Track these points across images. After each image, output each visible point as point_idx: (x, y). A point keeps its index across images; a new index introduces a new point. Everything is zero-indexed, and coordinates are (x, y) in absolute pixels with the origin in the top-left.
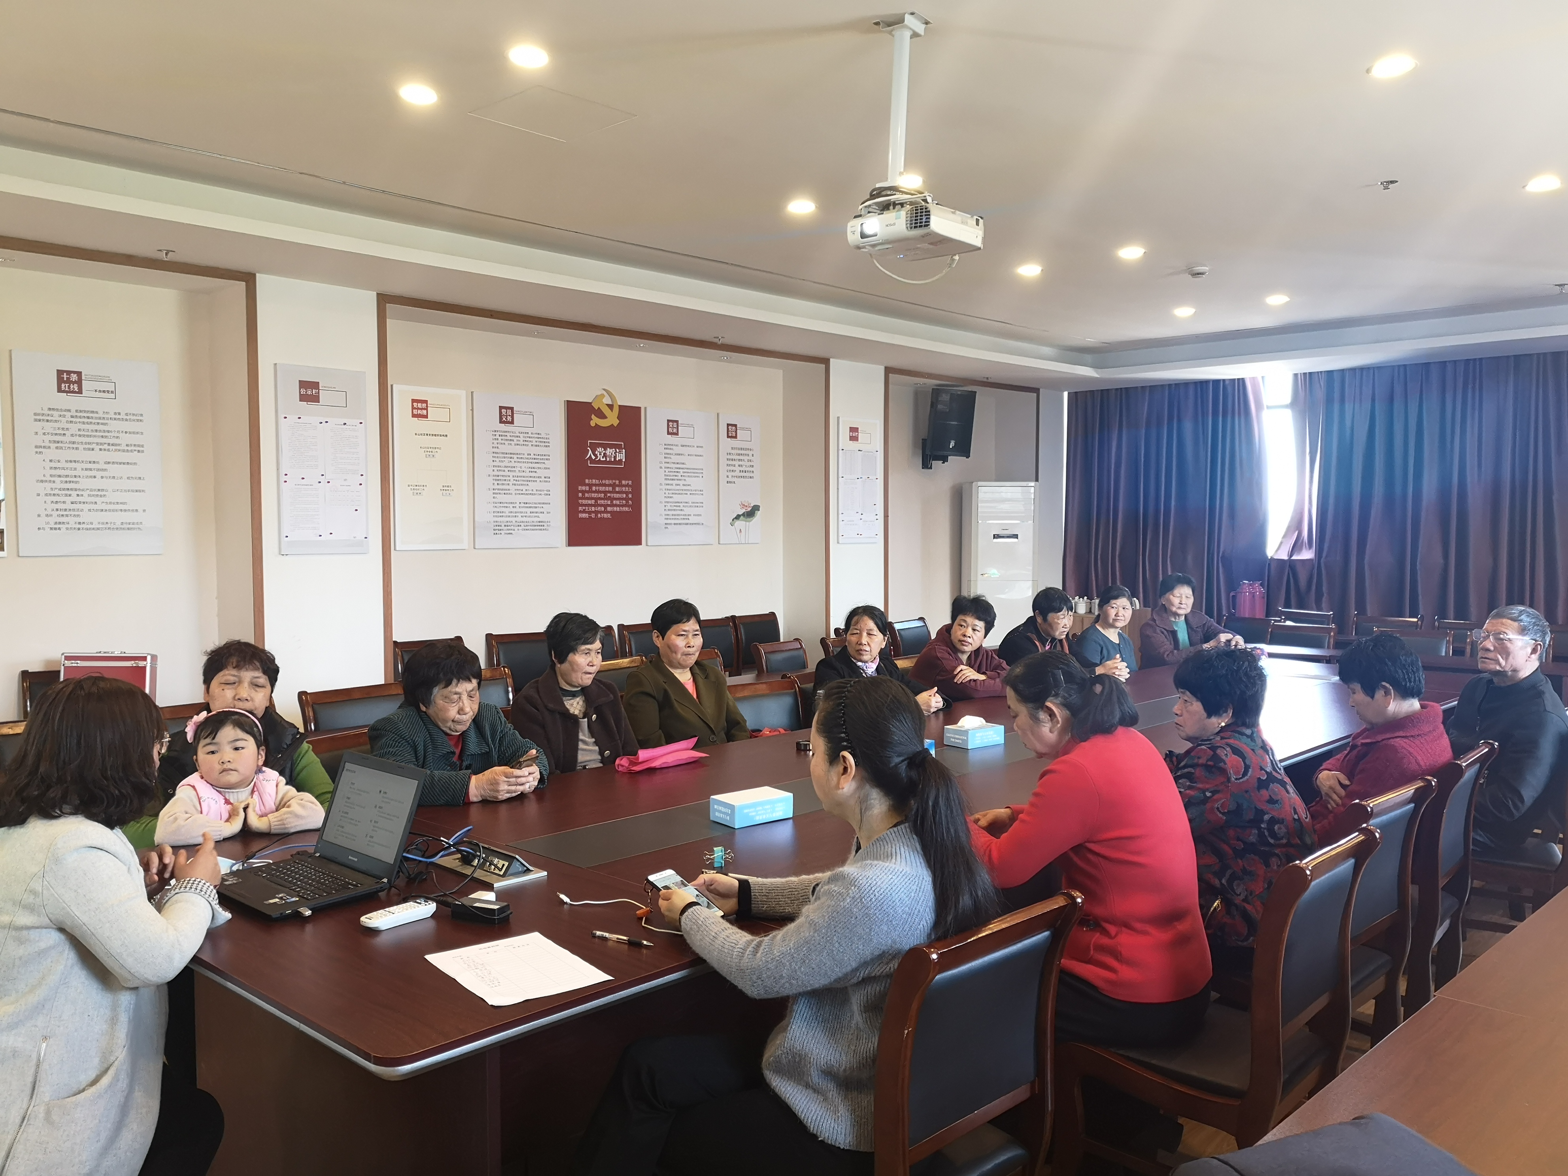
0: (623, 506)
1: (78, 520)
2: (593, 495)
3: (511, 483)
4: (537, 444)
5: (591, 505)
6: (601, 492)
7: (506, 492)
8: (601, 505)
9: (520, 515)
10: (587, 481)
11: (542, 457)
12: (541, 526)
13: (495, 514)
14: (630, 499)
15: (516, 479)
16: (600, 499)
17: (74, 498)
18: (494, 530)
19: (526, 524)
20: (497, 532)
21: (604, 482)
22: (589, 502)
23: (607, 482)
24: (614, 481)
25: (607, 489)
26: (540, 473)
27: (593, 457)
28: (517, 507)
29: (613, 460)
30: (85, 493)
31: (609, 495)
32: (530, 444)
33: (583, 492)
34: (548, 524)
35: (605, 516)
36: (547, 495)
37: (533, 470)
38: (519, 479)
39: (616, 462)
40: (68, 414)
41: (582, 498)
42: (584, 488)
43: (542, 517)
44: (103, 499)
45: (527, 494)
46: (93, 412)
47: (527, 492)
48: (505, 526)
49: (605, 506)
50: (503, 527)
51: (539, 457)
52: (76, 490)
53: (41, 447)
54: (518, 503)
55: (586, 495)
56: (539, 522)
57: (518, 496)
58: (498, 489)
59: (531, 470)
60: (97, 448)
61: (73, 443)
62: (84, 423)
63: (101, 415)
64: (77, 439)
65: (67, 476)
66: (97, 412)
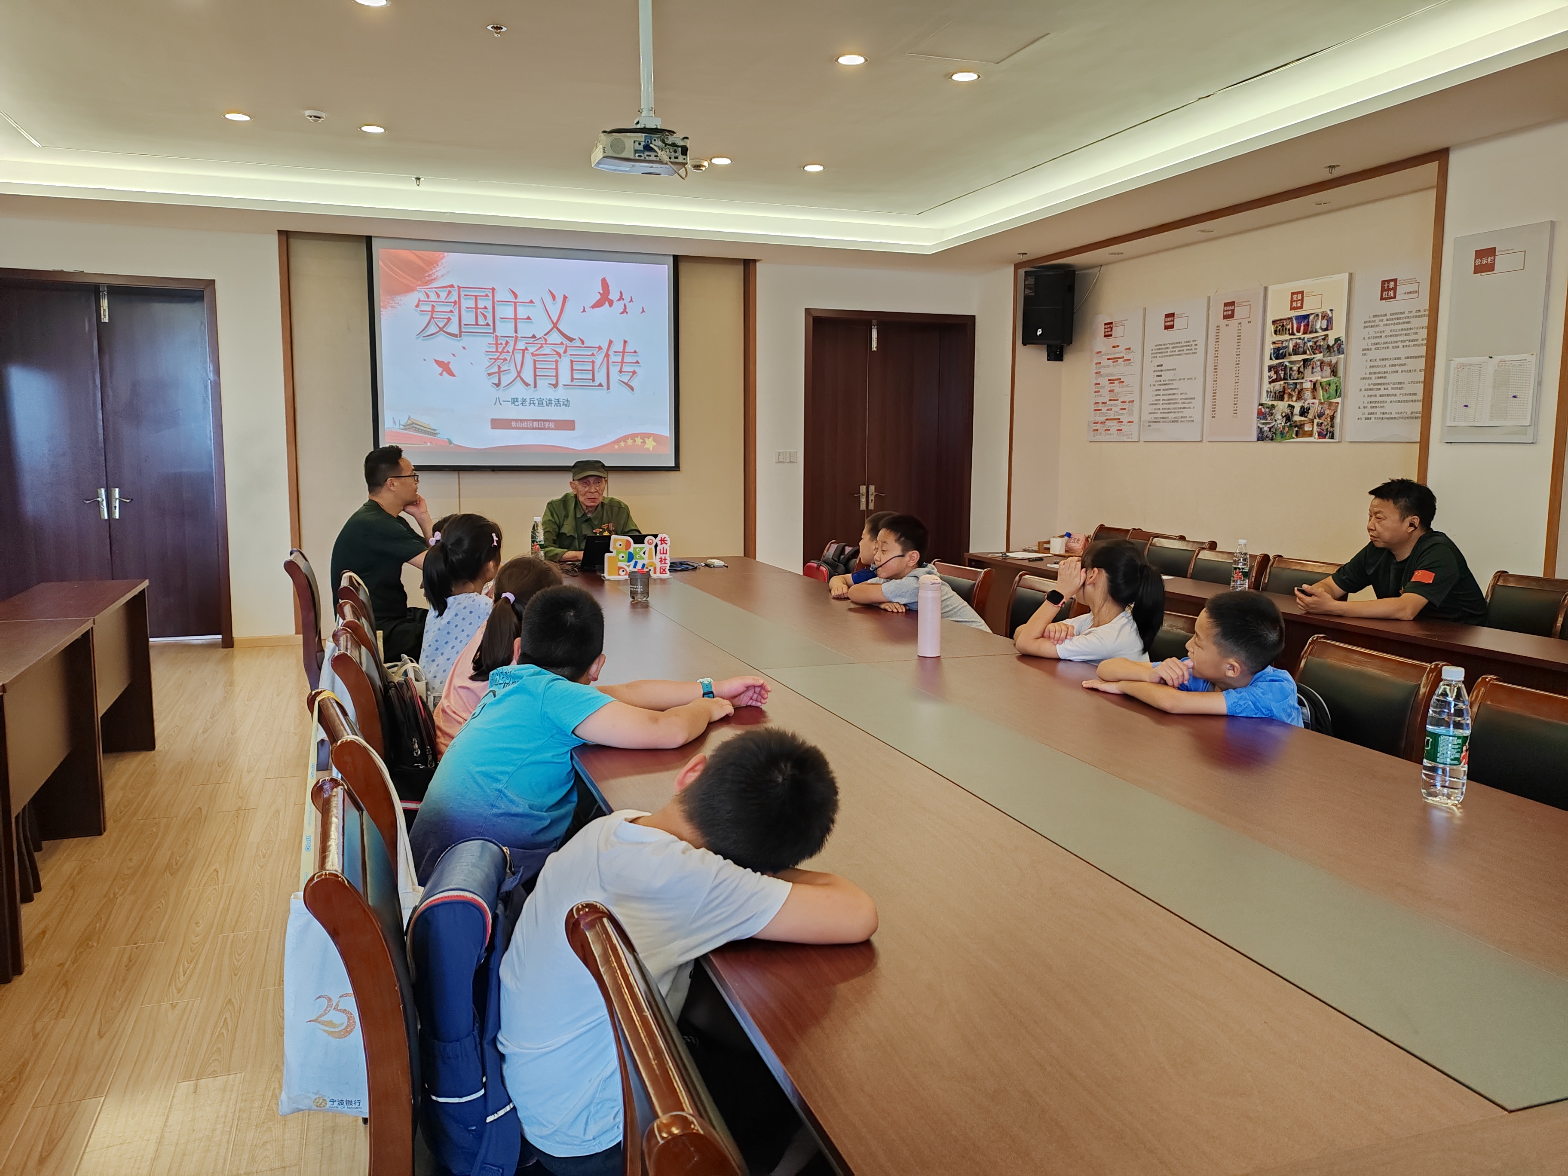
1: (1383, 410)
17: (1382, 392)
30: (1389, 387)
40: (1385, 318)
44: (1401, 391)
46: (1401, 313)
52: (1384, 384)
53: (1366, 349)
60: (1401, 345)
61: (1386, 343)
62: (1394, 324)
63: (1406, 315)
64: (1389, 339)
65: (1379, 373)
66: (1404, 313)
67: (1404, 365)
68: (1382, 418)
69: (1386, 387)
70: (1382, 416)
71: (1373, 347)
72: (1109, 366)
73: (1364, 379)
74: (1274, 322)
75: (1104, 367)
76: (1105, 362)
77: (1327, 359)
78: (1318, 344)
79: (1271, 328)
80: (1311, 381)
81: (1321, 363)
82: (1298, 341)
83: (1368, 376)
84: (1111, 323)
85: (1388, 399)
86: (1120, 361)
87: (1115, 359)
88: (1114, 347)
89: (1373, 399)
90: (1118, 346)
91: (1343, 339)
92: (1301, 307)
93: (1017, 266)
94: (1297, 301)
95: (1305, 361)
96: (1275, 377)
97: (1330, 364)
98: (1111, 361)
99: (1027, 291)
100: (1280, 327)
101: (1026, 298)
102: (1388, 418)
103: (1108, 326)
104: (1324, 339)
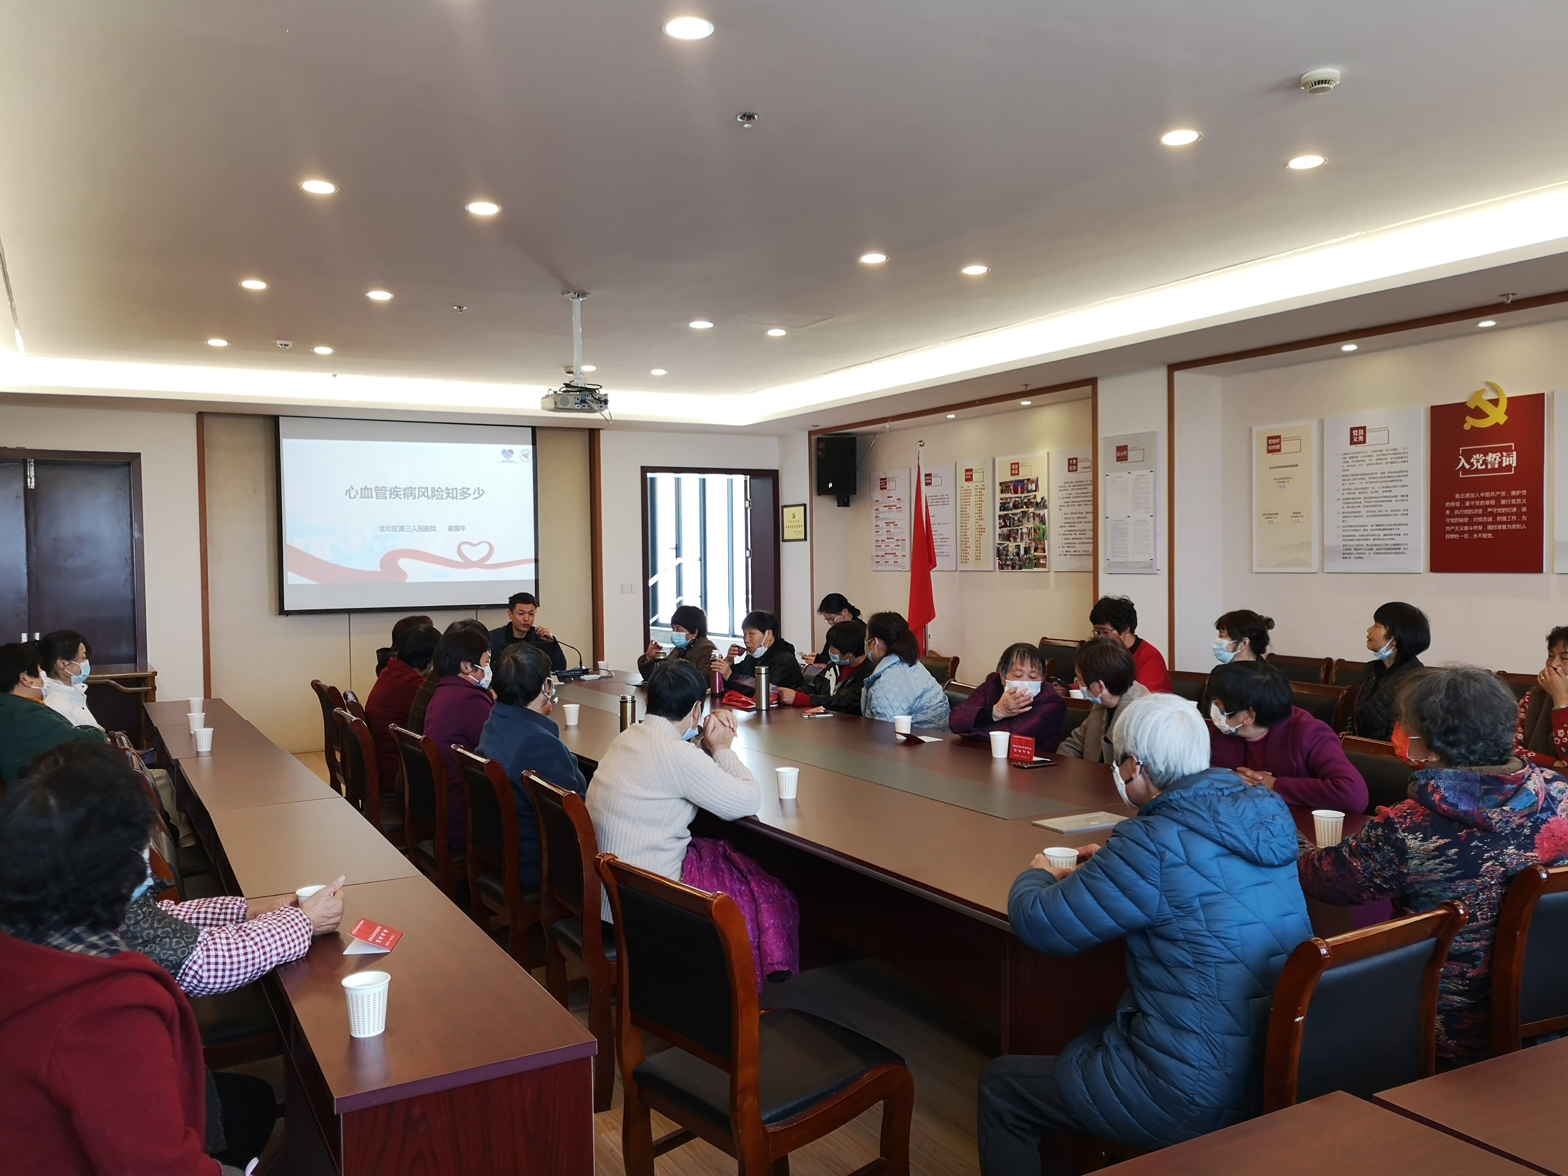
0: (1511, 523)
2: (1466, 512)
3: (1361, 505)
4: (1393, 460)
5: (1464, 524)
6: (1478, 507)
7: (1356, 514)
8: (1478, 524)
9: (1371, 538)
10: (1457, 496)
11: (1398, 474)
12: (1396, 549)
13: (1345, 538)
14: (1524, 514)
15: (1367, 500)
16: (1478, 515)
17: (1073, 536)
18: (1344, 554)
19: (1378, 547)
20: (1346, 556)
21: (1482, 494)
22: (1461, 520)
23: (1488, 494)
24: (1498, 493)
25: (1487, 503)
26: (1395, 492)
27: (1467, 466)
28: (1369, 530)
29: (1497, 466)
30: (1077, 533)
31: (1490, 510)
32: (1384, 462)
33: (1452, 509)
34: (1406, 547)
35: (1484, 536)
36: (1404, 514)
37: (1387, 489)
38: (1371, 500)
39: (1501, 468)
40: (1072, 485)
41: (1450, 517)
42: (1452, 504)
43: (1398, 540)
44: (1079, 536)
45: (1380, 516)
46: (1080, 481)
47: (1380, 513)
48: (1355, 549)
49: (1485, 524)
50: (1353, 551)
51: (1395, 474)
53: (1060, 506)
54: (1370, 525)
55: (1456, 512)
56: (1394, 545)
57: (1370, 518)
58: (1348, 513)
59: (1384, 489)
60: (1082, 504)
61: (1074, 502)
62: (1078, 489)
63: (1085, 483)
64: (1075, 500)
65: (1071, 523)
66: (1082, 482)
67: (1086, 518)
68: (1074, 555)
69: (1075, 532)
70: (1074, 553)
71: (1066, 504)
72: (885, 512)
73: (1061, 527)
74: (1001, 484)
75: (881, 512)
76: (882, 509)
77: (1037, 512)
78: (1031, 501)
79: (998, 488)
80: (1027, 528)
81: (1033, 515)
82: (1017, 499)
83: (1064, 525)
84: (886, 479)
85: (1077, 541)
86: (894, 508)
87: (890, 507)
88: (888, 497)
89: (1068, 541)
90: (892, 497)
91: (1046, 498)
92: (1018, 474)
93: (811, 433)
94: (1015, 469)
95: (1022, 512)
96: (1003, 524)
97: (1039, 515)
98: (887, 508)
99: (820, 453)
100: (1005, 487)
101: (819, 459)
102: (1078, 555)
103: (883, 481)
104: (1034, 498)
